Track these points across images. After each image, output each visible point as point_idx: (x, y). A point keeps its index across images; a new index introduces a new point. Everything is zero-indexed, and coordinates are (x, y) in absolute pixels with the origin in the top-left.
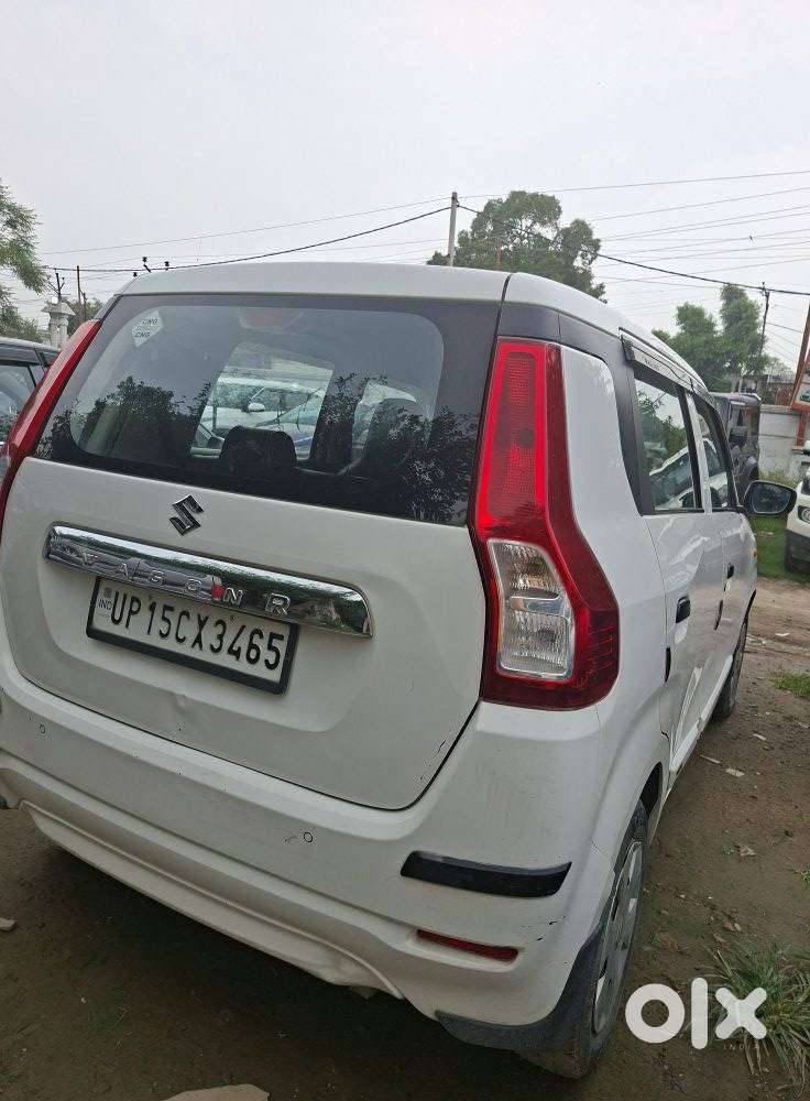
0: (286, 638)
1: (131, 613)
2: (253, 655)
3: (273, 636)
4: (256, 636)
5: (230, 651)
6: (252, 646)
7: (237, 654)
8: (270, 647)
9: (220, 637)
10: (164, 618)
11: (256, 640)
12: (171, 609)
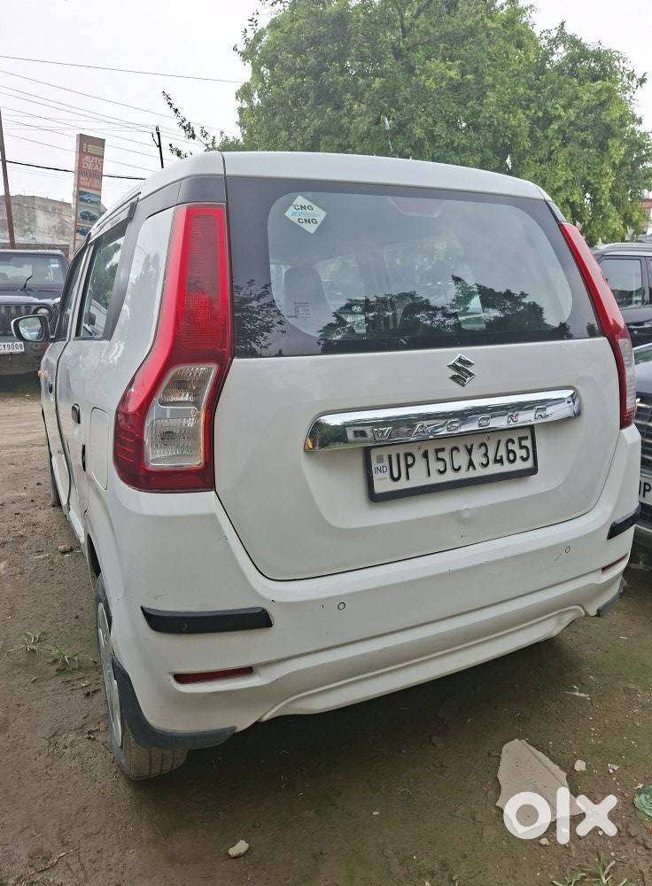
0: (530, 437)
1: (408, 466)
2: (511, 457)
3: (521, 439)
4: (510, 444)
5: (496, 461)
6: (509, 451)
7: (501, 461)
8: (522, 447)
9: (486, 455)
10: (438, 459)
11: (511, 447)
12: (443, 450)
